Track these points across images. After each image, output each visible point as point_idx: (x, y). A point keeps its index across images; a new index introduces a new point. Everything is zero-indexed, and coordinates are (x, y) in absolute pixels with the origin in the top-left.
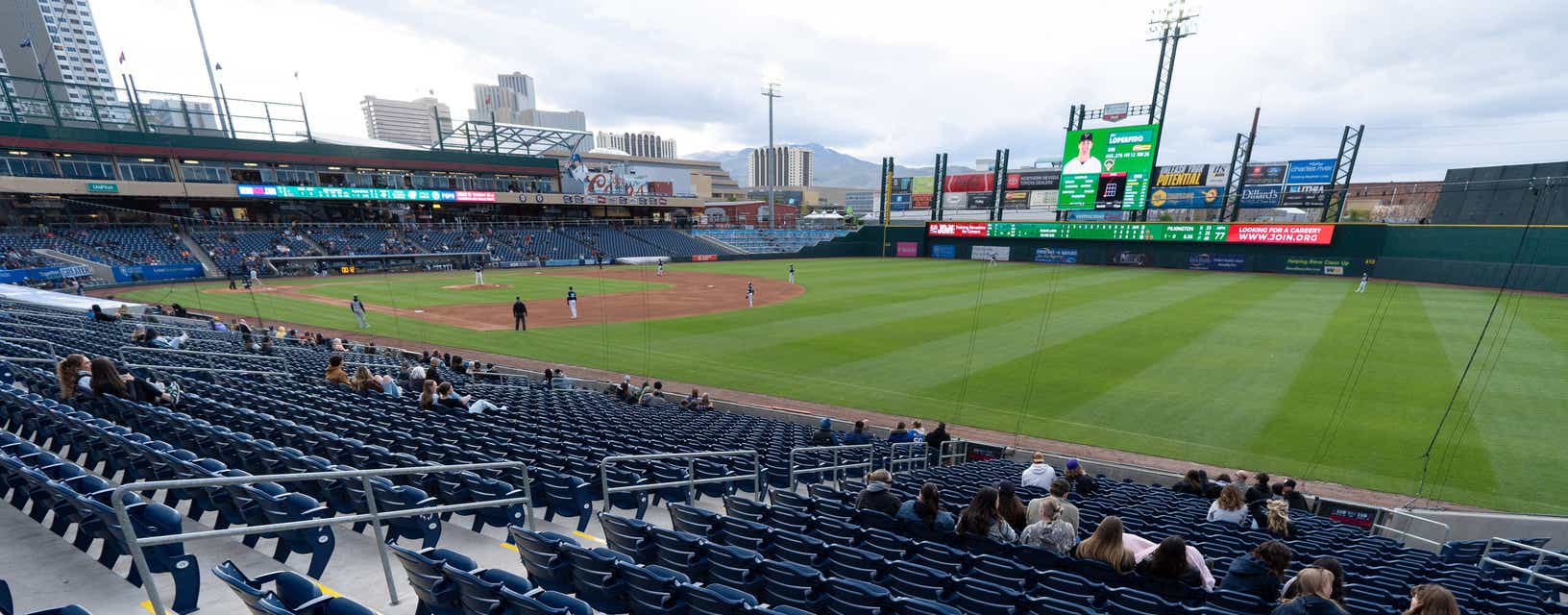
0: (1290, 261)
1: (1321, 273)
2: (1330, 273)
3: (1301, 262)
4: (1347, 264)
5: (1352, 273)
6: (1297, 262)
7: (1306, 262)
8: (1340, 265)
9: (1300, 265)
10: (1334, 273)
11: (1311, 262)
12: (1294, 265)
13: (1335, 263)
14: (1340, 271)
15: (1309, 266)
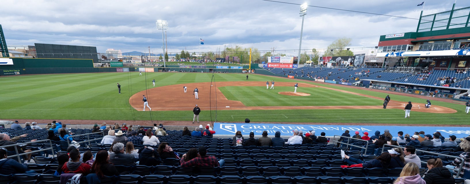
0: (4, 71)
1: (14, 74)
2: (16, 74)
3: (8, 71)
4: (19, 71)
5: (22, 73)
6: (6, 71)
7: (9, 71)
8: (18, 71)
9: (8, 72)
10: (18, 74)
11: (10, 71)
12: (6, 72)
13: (16, 71)
14: (18, 73)
15: (10, 72)
